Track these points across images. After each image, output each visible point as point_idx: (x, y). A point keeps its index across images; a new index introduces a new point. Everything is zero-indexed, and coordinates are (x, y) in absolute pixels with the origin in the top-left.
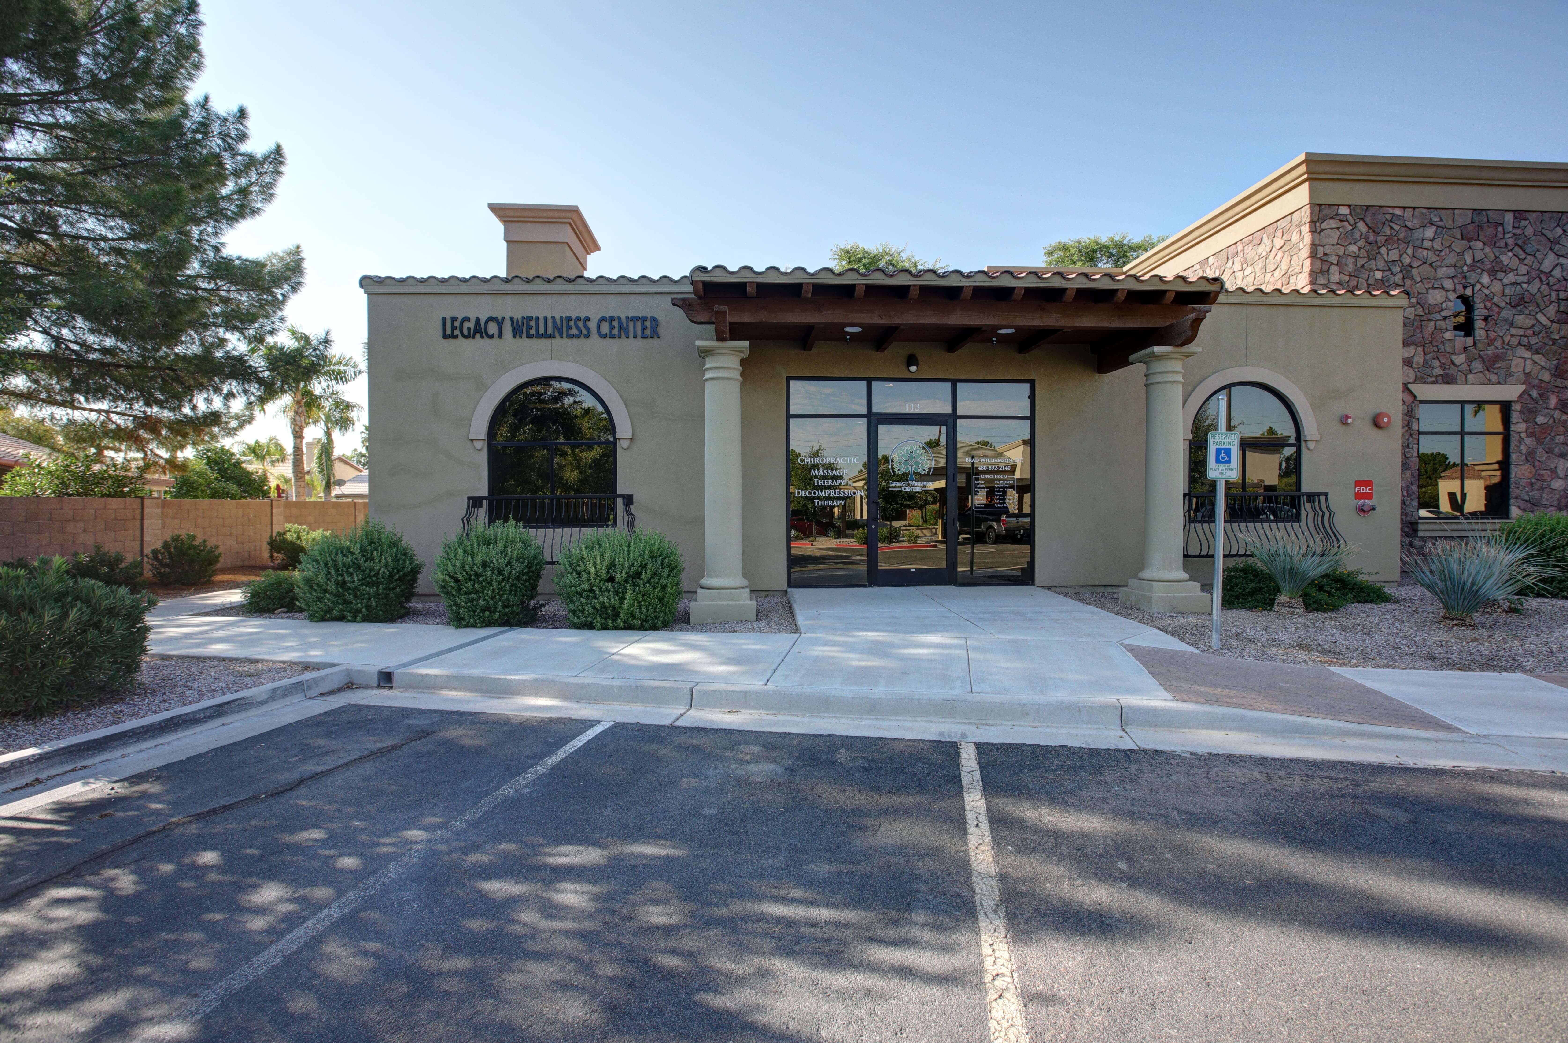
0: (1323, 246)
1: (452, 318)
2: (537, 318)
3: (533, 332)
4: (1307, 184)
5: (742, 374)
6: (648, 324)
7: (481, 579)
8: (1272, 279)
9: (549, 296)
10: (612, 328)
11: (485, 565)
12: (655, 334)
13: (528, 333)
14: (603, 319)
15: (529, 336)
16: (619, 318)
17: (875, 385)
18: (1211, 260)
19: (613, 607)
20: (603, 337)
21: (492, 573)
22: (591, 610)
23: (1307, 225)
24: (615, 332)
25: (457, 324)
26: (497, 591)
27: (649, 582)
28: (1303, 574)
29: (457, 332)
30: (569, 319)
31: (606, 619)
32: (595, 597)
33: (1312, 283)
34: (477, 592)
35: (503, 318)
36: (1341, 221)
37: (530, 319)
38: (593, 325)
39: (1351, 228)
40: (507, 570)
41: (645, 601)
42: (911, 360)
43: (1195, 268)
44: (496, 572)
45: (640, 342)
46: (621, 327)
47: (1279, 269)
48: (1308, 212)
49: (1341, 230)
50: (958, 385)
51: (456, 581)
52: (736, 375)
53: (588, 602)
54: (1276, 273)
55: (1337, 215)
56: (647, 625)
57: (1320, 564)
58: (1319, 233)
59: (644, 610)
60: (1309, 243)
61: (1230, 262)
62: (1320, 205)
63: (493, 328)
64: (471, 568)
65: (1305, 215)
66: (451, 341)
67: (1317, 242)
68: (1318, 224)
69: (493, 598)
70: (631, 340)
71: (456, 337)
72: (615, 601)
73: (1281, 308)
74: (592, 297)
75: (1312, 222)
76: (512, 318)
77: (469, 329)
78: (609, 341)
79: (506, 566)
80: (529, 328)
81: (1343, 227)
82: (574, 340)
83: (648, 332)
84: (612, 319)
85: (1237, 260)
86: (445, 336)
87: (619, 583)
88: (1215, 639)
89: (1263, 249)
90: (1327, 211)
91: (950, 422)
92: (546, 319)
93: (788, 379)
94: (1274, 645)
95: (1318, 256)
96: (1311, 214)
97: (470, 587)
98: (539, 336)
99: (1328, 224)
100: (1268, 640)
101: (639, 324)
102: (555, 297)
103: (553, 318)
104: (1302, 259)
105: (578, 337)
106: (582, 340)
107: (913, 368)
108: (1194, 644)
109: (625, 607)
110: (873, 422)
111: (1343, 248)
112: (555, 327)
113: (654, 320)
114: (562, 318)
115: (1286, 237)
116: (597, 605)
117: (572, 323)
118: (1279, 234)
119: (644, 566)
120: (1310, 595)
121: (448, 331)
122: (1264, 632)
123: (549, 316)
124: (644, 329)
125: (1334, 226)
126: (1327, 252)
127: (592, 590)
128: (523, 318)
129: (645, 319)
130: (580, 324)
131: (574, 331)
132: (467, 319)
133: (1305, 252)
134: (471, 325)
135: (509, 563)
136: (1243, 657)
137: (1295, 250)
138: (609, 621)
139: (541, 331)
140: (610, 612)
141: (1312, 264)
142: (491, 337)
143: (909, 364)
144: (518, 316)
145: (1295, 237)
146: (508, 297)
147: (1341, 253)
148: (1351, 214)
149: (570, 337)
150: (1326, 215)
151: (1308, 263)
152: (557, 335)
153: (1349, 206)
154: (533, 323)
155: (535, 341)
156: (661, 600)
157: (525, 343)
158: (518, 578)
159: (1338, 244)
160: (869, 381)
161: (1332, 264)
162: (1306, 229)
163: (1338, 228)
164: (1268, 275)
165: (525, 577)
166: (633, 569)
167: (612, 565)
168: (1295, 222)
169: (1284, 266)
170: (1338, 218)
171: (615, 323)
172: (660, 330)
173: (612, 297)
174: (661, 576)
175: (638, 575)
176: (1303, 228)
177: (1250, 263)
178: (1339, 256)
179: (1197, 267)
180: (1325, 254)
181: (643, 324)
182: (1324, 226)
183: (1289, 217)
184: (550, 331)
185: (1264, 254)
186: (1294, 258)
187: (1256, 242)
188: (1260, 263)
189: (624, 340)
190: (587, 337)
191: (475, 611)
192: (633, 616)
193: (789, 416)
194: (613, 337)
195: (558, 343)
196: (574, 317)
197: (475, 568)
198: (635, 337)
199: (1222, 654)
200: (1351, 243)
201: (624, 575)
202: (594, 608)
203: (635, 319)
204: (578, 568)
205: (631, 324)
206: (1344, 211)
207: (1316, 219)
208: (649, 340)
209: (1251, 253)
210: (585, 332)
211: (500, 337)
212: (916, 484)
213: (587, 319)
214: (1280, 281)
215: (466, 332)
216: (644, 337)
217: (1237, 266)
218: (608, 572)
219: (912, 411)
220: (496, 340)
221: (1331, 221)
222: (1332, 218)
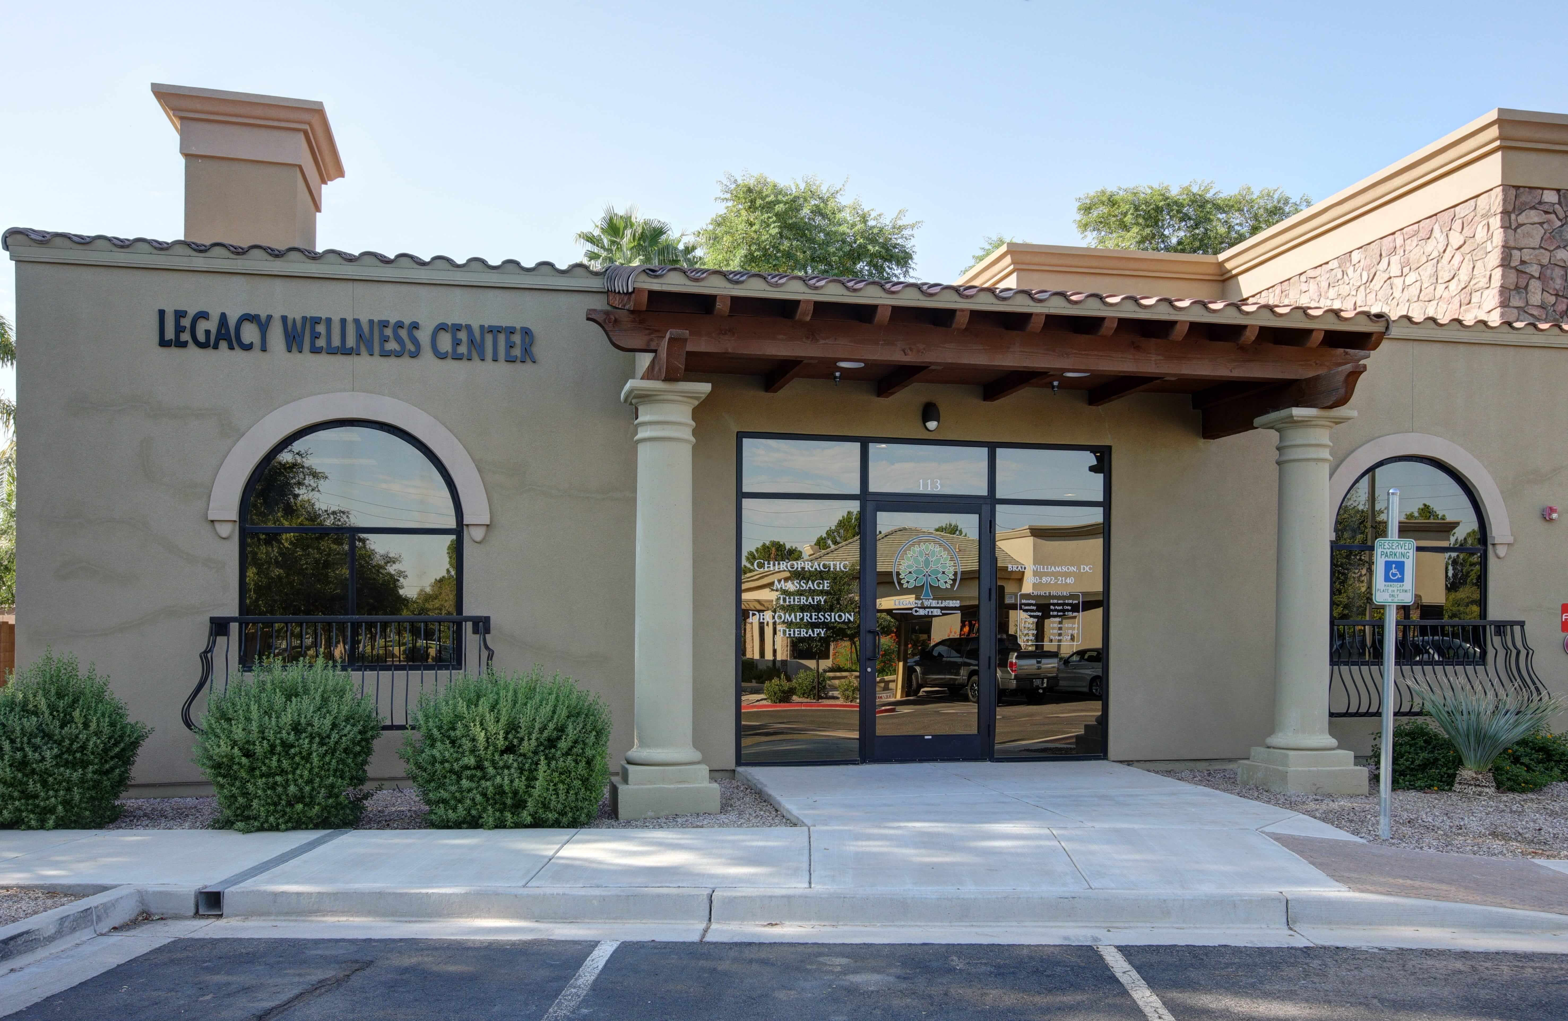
0: (1520, 249)
1: (176, 312)
2: (329, 321)
3: (321, 343)
4: (1498, 155)
5: (694, 433)
6: (517, 338)
7: (293, 751)
8: (1446, 294)
9: (350, 284)
10: (457, 343)
11: (297, 728)
12: (528, 355)
13: (313, 344)
14: (442, 328)
15: (315, 350)
16: (468, 327)
17: (873, 448)
18: (1356, 256)
19: (515, 793)
20: (442, 356)
21: (311, 742)
22: (479, 798)
23: (1499, 217)
24: (463, 349)
25: (186, 322)
26: (316, 770)
27: (567, 754)
28: (1494, 739)
29: (185, 337)
30: (384, 324)
31: (502, 811)
32: (484, 777)
33: (1504, 304)
34: (283, 772)
35: (270, 317)
36: (1546, 212)
37: (316, 321)
38: (424, 336)
39: (1559, 223)
40: (335, 736)
41: (563, 782)
42: (929, 412)
43: (1330, 266)
44: (317, 740)
45: (502, 367)
46: (472, 342)
47: (1456, 279)
48: (1500, 197)
49: (1545, 226)
50: (999, 451)
51: (248, 754)
52: (686, 433)
53: (474, 785)
54: (1453, 285)
55: (1540, 203)
56: (564, 820)
57: (1516, 724)
58: (1515, 230)
59: (562, 797)
60: (1500, 244)
61: (1385, 261)
62: (1517, 188)
63: (250, 333)
64: (276, 733)
65: (1495, 201)
66: (174, 351)
67: (1512, 244)
68: (1513, 216)
69: (310, 782)
70: (489, 365)
71: (184, 345)
72: (520, 784)
73: (1461, 348)
74: (423, 291)
75: (1505, 213)
76: (284, 319)
77: (208, 332)
78: (451, 365)
79: (332, 729)
80: (316, 336)
81: (1548, 222)
82: (392, 360)
83: (517, 352)
84: (457, 328)
85: (1395, 259)
86: (164, 343)
87: (524, 755)
88: (1384, 826)
89: (1433, 247)
90: (1525, 198)
91: (986, 509)
92: (343, 321)
93: (741, 436)
94: (1459, 834)
95: (1513, 264)
96: (1505, 200)
97: (274, 763)
98: (332, 351)
99: (1527, 217)
100: (1451, 827)
101: (502, 338)
102: (359, 287)
103: (357, 322)
104: (1490, 267)
105: (398, 355)
106: (406, 361)
107: (932, 425)
108: (1356, 832)
109: (536, 792)
110: (870, 506)
111: (1548, 254)
112: (360, 336)
113: (527, 332)
114: (371, 322)
115: (1467, 232)
116: (491, 791)
117: (388, 332)
118: (1457, 225)
119: (561, 730)
120: (1502, 769)
121: (170, 334)
122: (1445, 818)
123: (350, 319)
124: (511, 346)
125: (1536, 220)
126: (1526, 258)
127: (479, 767)
128: (304, 319)
129: (511, 331)
130: (403, 333)
131: (392, 345)
132: (203, 315)
133: (1495, 258)
134: (212, 325)
135: (334, 726)
136: (1421, 848)
137: (1479, 254)
138: (508, 815)
139: (336, 342)
140: (509, 802)
141: (1504, 276)
142: (248, 347)
143: (926, 418)
144: (295, 314)
145: (1481, 234)
146: (278, 282)
147: (1545, 261)
148: (1560, 203)
149: (385, 354)
150: (1524, 204)
151: (1498, 274)
152: (363, 349)
153: (1558, 191)
154: (321, 328)
155: (323, 359)
156: (585, 781)
157: (307, 359)
158: (346, 750)
159: (1541, 247)
160: (865, 443)
161: (1533, 277)
162: (1496, 222)
163: (1541, 224)
164: (1441, 288)
165: (358, 748)
166: (546, 734)
167: (512, 727)
168: (1481, 211)
169: (1464, 275)
170: (1542, 207)
171: (463, 335)
172: (537, 350)
173: (458, 291)
174: (584, 743)
175: (552, 743)
176: (1491, 220)
177: (1414, 267)
178: (1542, 266)
179: (1334, 264)
180: (1523, 262)
181: (507, 339)
182: (1522, 219)
183: (1472, 202)
184: (351, 342)
185: (1435, 254)
186: (1479, 264)
187: (1423, 234)
188: (1429, 268)
189: (476, 363)
190: (414, 355)
191: (275, 804)
192: (546, 806)
193: (741, 495)
194: (458, 357)
195: (364, 363)
196: (393, 321)
197: (284, 734)
198: (495, 360)
199: (1393, 844)
200: (1559, 247)
201: (534, 743)
202: (484, 795)
203: (494, 331)
204: (452, 734)
205: (489, 338)
206: (1550, 197)
207: (1510, 208)
208: (518, 366)
209: (1416, 253)
210: (410, 347)
211: (264, 349)
212: (934, 603)
213: (415, 326)
214: (1457, 299)
215: (201, 338)
216: (510, 360)
217: (1395, 270)
218: (506, 738)
219: (929, 490)
220: (256, 353)
221: (1533, 212)
222: (1533, 208)
